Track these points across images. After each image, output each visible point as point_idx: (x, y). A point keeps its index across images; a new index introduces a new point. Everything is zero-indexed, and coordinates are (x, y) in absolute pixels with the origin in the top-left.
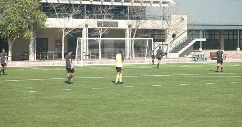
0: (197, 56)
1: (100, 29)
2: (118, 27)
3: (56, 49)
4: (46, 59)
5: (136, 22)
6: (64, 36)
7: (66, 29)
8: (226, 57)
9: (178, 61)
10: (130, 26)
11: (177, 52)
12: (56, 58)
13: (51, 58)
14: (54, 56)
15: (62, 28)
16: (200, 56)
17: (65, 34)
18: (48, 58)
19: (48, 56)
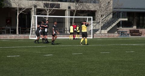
0: (121, 33)
1: (48, 9)
5: (76, 4)
6: (18, 14)
7: (20, 9)
8: (141, 34)
9: (108, 36)
10: (69, 8)
11: (106, 29)
13: (8, 32)
14: (10, 31)
15: (16, 8)
16: (123, 33)
17: (19, 13)
18: (5, 32)
19: (5, 31)
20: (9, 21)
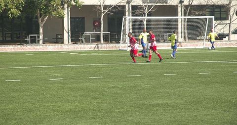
1: (146, 6)
2: (167, 3)
3: (94, 30)
4: (83, 42)
6: (103, 15)
7: (106, 7)
10: (182, 2)
12: (93, 41)
13: (87, 40)
14: (91, 39)
15: (100, 6)
20: (97, 23)
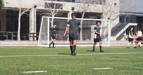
10: (73, 9)
11: (115, 36)
17: (21, 14)
18: (7, 38)
19: (7, 36)
